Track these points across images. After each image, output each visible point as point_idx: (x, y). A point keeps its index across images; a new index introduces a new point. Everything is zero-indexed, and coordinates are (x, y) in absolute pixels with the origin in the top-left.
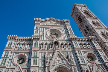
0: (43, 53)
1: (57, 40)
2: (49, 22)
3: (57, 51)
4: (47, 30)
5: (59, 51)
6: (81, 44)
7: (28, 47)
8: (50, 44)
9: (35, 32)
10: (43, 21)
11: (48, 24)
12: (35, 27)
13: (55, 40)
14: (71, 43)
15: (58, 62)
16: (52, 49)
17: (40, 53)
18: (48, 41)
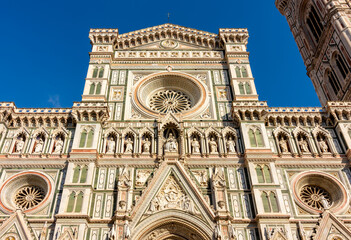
0: (113, 171)
1: (173, 121)
2: (155, 47)
3: (169, 164)
4: (140, 80)
5: (175, 164)
6: (282, 136)
7: (58, 148)
8: (146, 136)
9: (87, 91)
10: (127, 43)
11: (148, 55)
12: (91, 68)
13: (165, 120)
14: (234, 132)
15: (165, 203)
16: (151, 156)
17: (102, 171)
18: (139, 125)
